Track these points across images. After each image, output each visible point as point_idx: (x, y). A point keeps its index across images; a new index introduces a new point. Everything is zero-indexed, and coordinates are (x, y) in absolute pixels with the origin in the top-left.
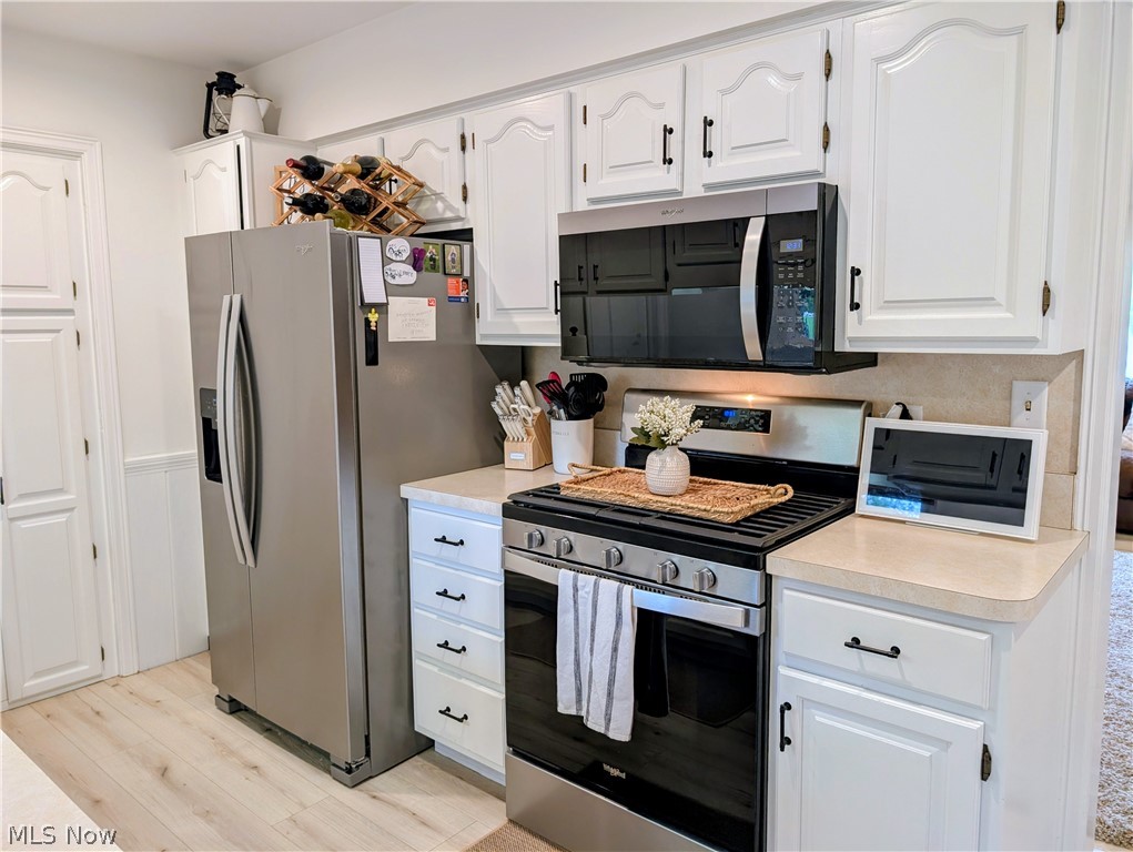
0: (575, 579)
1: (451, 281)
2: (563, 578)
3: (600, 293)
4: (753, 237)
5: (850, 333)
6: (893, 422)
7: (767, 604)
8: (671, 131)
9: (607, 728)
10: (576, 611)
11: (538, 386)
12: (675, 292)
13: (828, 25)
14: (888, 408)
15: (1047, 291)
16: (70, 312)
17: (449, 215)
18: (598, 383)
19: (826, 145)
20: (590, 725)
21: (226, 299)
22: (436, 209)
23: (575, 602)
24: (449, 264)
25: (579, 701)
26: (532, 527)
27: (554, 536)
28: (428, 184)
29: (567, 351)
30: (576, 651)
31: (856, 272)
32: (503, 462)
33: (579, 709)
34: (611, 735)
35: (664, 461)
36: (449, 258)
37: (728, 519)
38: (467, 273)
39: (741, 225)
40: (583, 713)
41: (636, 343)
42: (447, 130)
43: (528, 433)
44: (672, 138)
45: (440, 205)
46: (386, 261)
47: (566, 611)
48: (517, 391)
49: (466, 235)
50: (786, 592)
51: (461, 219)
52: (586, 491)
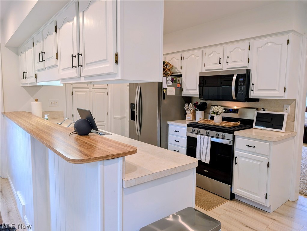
0: (200, 136)
1: (178, 84)
2: (198, 137)
3: (206, 86)
4: (235, 77)
5: (251, 95)
6: (261, 111)
7: (234, 140)
8: (221, 58)
9: (205, 161)
10: (200, 142)
11: (194, 104)
12: (223, 86)
13: (250, 41)
14: (261, 109)
15: (285, 88)
16: (106, 89)
17: (178, 72)
18: (205, 104)
19: (249, 62)
20: (202, 161)
21: (137, 87)
22: (175, 71)
23: (200, 140)
24: (178, 81)
25: (200, 158)
26: (193, 128)
27: (196, 129)
28: (174, 66)
29: (200, 98)
30: (200, 149)
31: (253, 84)
32: (186, 119)
33: (200, 159)
34: (206, 162)
35: (217, 117)
36: (178, 80)
37: (228, 127)
38: (181, 83)
39: (233, 76)
40: (201, 160)
41: (213, 96)
42: (178, 56)
43: (191, 113)
44: (221, 59)
45: (176, 70)
46: (167, 81)
47: (198, 142)
48: (189, 105)
49: (181, 76)
50: (237, 138)
51: (180, 73)
52: (203, 123)
